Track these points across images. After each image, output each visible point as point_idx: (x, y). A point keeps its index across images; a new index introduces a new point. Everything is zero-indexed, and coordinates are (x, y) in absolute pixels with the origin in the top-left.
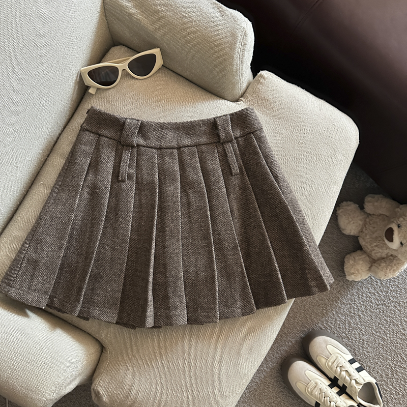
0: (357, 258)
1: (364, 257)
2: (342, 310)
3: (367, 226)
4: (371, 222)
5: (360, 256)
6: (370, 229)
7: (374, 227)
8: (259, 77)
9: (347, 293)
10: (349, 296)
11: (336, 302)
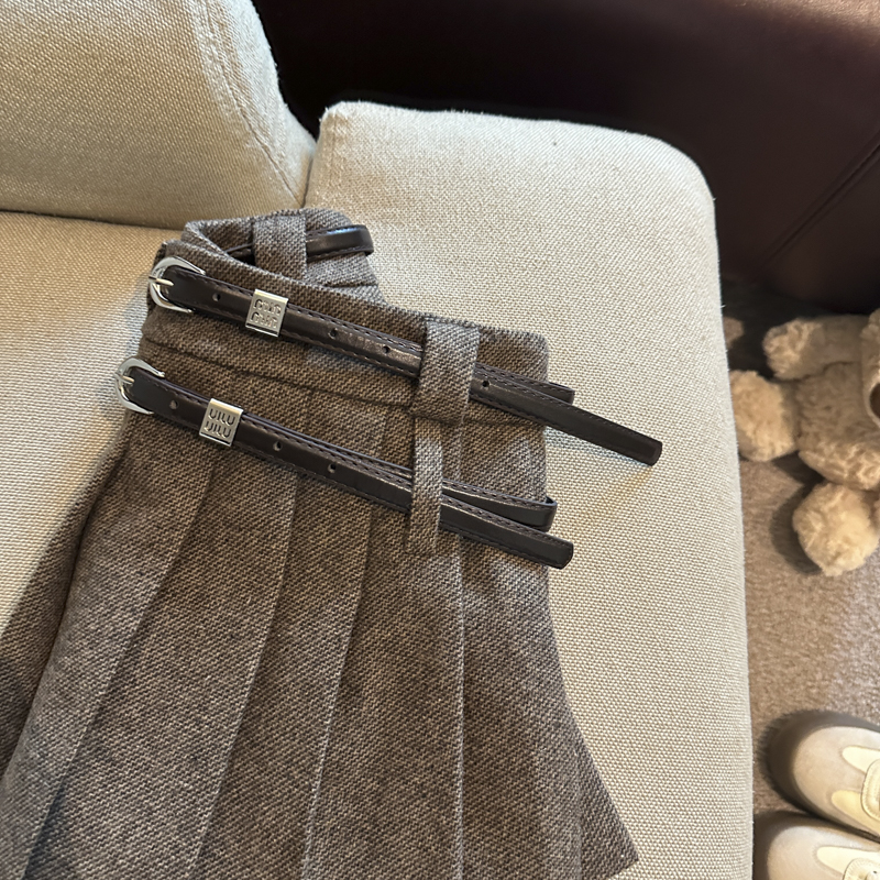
0: (825, 508)
1: (843, 498)
2: (856, 664)
3: (806, 413)
4: (813, 399)
5: (830, 499)
6: (821, 419)
7: (828, 408)
8: (328, 125)
9: (846, 613)
10: (853, 617)
11: (831, 651)
